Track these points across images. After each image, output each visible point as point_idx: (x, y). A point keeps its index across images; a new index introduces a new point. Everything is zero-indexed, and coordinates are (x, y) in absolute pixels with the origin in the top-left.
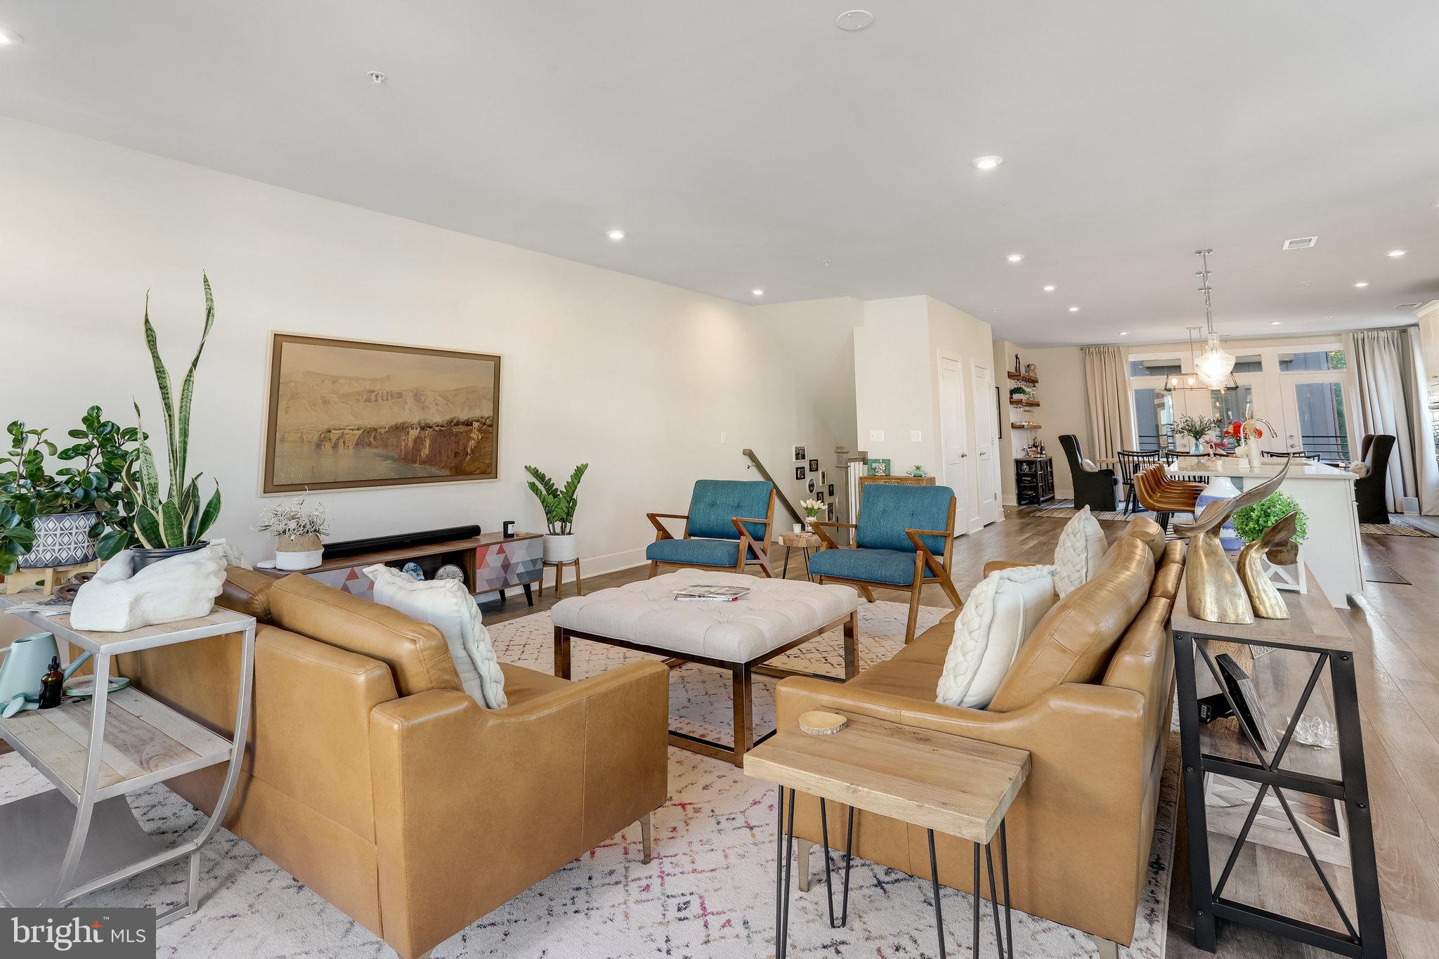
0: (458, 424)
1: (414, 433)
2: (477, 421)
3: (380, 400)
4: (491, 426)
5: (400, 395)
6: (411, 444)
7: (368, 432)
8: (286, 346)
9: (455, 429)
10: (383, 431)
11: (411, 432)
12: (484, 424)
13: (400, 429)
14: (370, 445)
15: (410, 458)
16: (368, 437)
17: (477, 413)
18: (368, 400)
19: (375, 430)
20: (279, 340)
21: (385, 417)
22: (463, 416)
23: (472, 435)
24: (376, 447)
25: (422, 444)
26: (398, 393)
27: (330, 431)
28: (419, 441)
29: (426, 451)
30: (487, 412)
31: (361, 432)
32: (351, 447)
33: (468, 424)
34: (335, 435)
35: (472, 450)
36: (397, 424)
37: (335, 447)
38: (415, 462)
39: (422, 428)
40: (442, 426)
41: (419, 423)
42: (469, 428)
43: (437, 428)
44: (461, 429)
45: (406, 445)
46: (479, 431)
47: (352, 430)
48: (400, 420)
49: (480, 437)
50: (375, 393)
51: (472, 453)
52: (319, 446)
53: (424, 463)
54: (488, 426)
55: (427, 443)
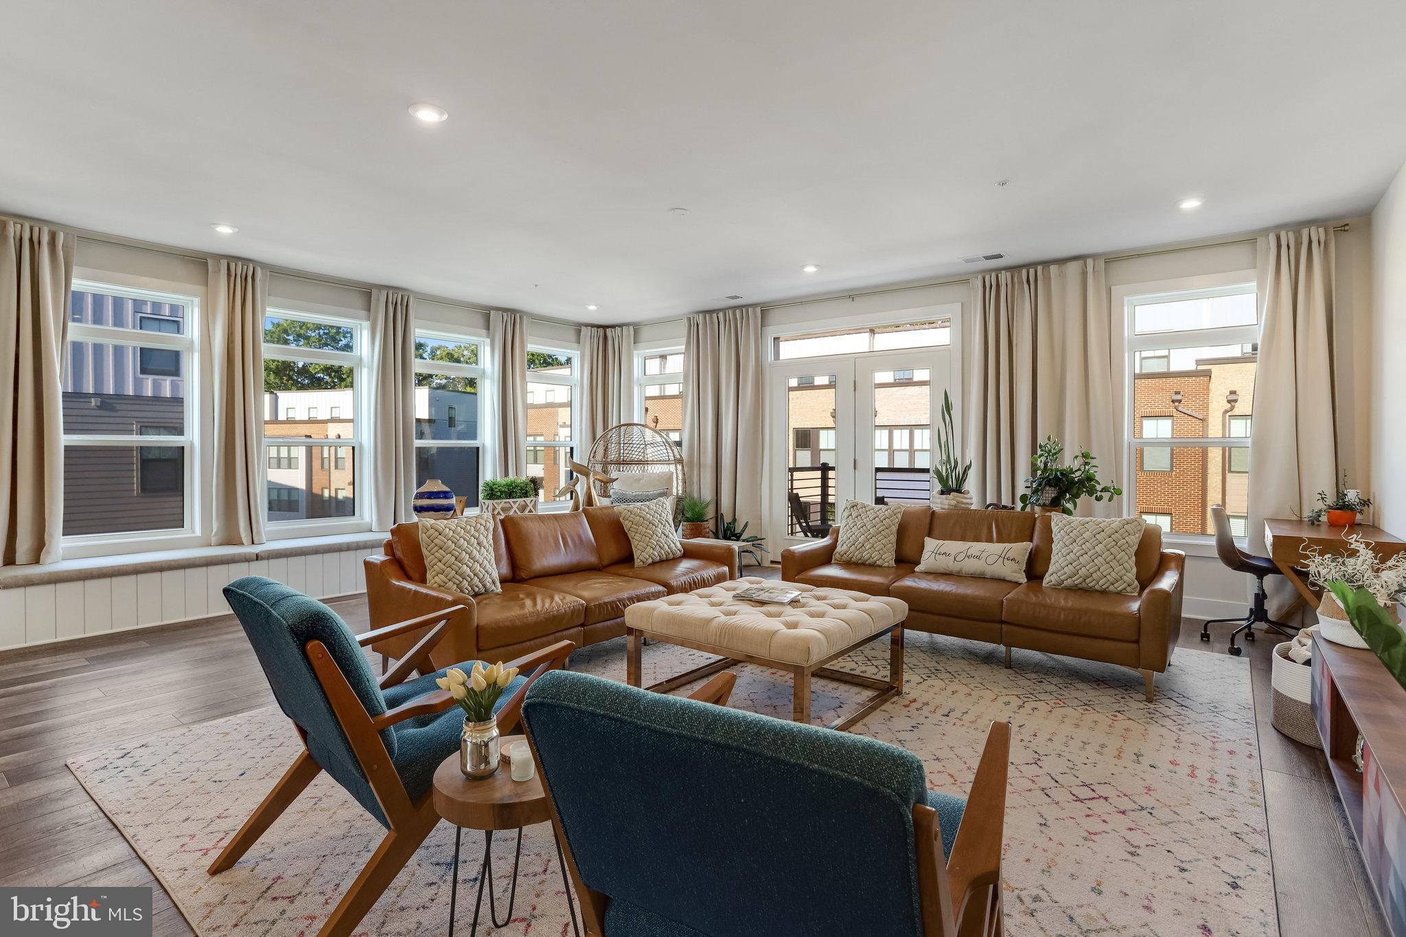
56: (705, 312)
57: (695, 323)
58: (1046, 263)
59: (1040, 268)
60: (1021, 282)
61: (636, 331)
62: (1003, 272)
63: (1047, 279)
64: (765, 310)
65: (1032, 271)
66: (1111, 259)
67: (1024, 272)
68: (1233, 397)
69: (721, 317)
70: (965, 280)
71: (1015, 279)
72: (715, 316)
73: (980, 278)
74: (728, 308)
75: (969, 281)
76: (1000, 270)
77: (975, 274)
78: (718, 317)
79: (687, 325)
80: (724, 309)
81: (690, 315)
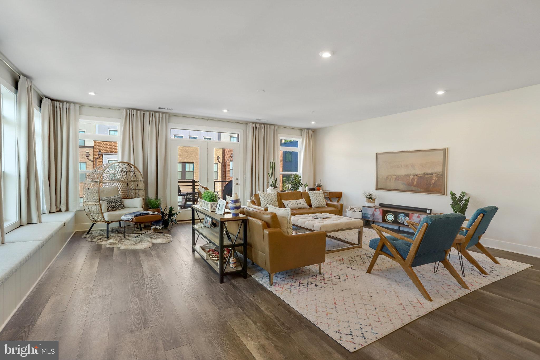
0: (427, 174)
1: (411, 177)
2: (435, 173)
3: (401, 167)
4: (442, 175)
5: (407, 166)
6: (410, 180)
7: (398, 176)
8: (379, 156)
9: (426, 176)
10: (402, 176)
11: (410, 176)
12: (439, 174)
13: (407, 176)
14: (399, 180)
15: (410, 184)
16: (398, 178)
17: (435, 170)
18: (398, 168)
19: (400, 176)
20: (377, 154)
21: (402, 172)
22: (429, 171)
23: (433, 178)
24: (400, 181)
25: (414, 180)
26: (406, 165)
27: (388, 176)
28: (413, 179)
29: (415, 183)
30: (439, 169)
31: (396, 176)
32: (394, 180)
33: (432, 174)
34: (390, 177)
35: (433, 183)
36: (406, 174)
37: (390, 180)
38: (412, 186)
39: (414, 176)
40: (421, 175)
41: (413, 174)
42: (432, 176)
43: (419, 176)
44: (429, 176)
45: (409, 181)
46: (436, 177)
47: (394, 176)
48: (407, 173)
49: (437, 179)
50: (399, 166)
51: (433, 185)
52: (386, 179)
53: (415, 186)
54: (441, 175)
55: (416, 180)
56: (137, 110)
57: (131, 113)
58: (268, 124)
59: (266, 125)
60: (261, 128)
62: (257, 124)
63: (267, 129)
64: (170, 115)
65: (264, 126)
66: (280, 127)
67: (262, 125)
69: (147, 114)
70: (246, 123)
71: (260, 127)
72: (142, 113)
73: (251, 124)
74: (153, 111)
75: (247, 124)
76: (256, 123)
77: (250, 122)
78: (144, 113)
79: (125, 113)
80: (150, 111)
81: (127, 109)
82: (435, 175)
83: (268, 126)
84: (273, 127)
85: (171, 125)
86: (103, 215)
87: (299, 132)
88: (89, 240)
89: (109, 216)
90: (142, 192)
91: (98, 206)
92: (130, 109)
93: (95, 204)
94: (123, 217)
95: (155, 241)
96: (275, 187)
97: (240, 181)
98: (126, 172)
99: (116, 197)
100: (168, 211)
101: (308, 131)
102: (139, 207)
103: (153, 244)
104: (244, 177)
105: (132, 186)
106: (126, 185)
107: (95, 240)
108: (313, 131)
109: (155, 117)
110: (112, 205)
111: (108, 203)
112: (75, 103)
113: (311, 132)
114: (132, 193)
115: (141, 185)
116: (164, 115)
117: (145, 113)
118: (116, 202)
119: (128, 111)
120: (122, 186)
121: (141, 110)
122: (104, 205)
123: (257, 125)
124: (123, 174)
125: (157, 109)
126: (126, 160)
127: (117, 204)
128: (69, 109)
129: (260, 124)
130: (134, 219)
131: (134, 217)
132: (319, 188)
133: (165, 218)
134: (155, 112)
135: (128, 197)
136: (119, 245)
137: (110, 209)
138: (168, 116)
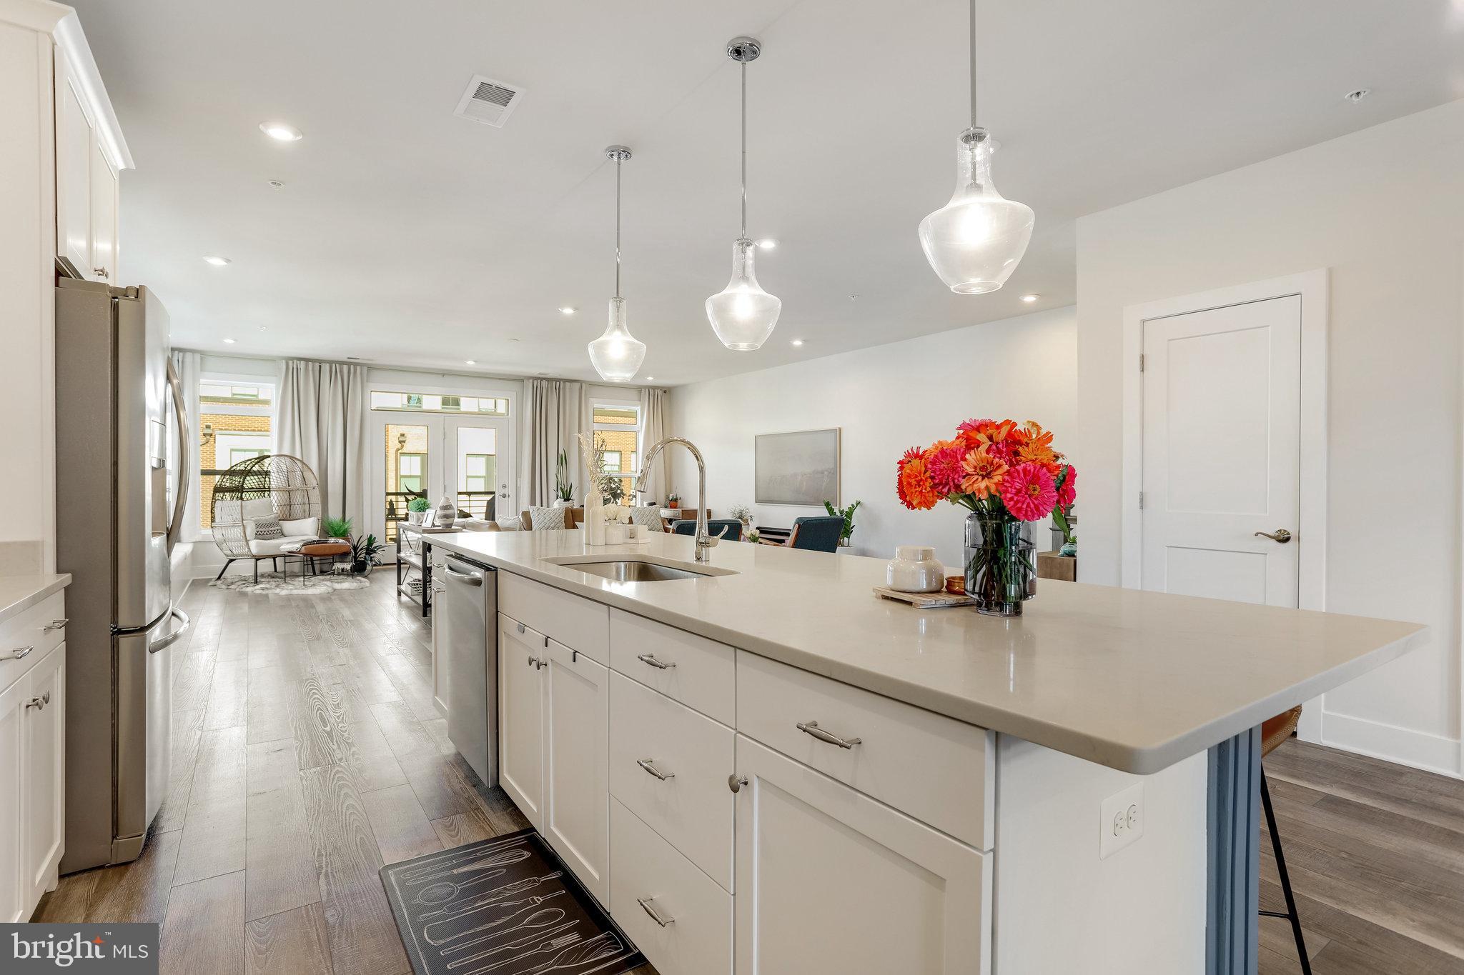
0: (818, 472)
1: (799, 478)
2: (827, 471)
4: (834, 474)
5: (794, 458)
8: (758, 441)
9: (816, 476)
10: (789, 477)
12: (830, 473)
13: (795, 476)
14: (784, 484)
17: (826, 466)
18: (783, 462)
20: (756, 438)
21: (789, 470)
23: (824, 479)
32: (778, 485)
33: (822, 472)
34: (775, 478)
36: (793, 473)
41: (803, 473)
42: (823, 475)
44: (819, 476)
46: (827, 477)
47: (778, 476)
49: (828, 480)
52: (769, 484)
54: (832, 474)
56: (307, 360)
57: (295, 367)
58: (565, 381)
59: (561, 382)
60: (552, 387)
61: (202, 358)
62: (543, 381)
63: (564, 388)
64: (371, 368)
65: (558, 383)
66: (591, 384)
67: (554, 382)
68: (402, 439)
69: (326, 368)
70: (520, 380)
71: (549, 385)
72: (317, 365)
73: (531, 381)
74: (336, 362)
75: (523, 381)
76: (542, 379)
77: (529, 378)
78: (320, 366)
79: (284, 367)
80: (331, 362)
81: (288, 359)
82: (826, 473)
83: (568, 384)
84: (577, 386)
85: (372, 386)
86: (248, 544)
87: (634, 394)
88: (224, 587)
89: (258, 545)
90: (317, 508)
91: (240, 530)
92: (293, 359)
93: (234, 526)
94: (282, 547)
95: (337, 586)
96: (567, 500)
97: (511, 491)
98: (286, 473)
99: (269, 517)
100: (366, 543)
101: (654, 393)
102: (310, 534)
103: (335, 590)
104: (519, 483)
105: (298, 498)
106: (286, 497)
107: (232, 587)
108: (665, 392)
109: (341, 371)
110: (262, 530)
111: (258, 526)
112: (193, 351)
113: (660, 393)
114: (297, 509)
115: (316, 496)
116: (358, 368)
117: (323, 365)
118: (270, 525)
119: (290, 362)
120: (279, 498)
121: (313, 361)
122: (251, 530)
123: (544, 383)
124: (282, 477)
125: (344, 359)
126: (286, 451)
127: (271, 529)
128: (183, 362)
129: (549, 380)
130: (303, 548)
131: (303, 546)
132: (673, 503)
133: (360, 555)
134: (342, 363)
135: (289, 517)
136: (278, 590)
137: (259, 535)
138: (365, 369)
